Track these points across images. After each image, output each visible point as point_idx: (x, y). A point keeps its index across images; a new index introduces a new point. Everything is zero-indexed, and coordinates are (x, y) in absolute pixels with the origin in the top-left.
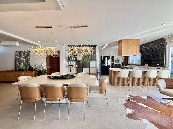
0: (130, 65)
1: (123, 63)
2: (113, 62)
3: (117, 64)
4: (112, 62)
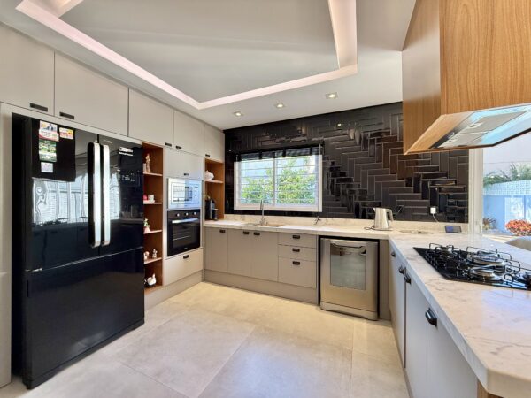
1: (207, 204)
3: (183, 214)
4: (151, 200)
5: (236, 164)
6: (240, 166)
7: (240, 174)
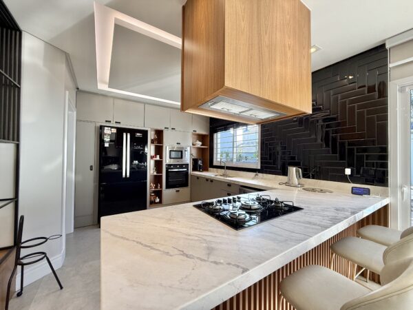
0: (222, 167)
1: (195, 161)
2: (161, 157)
3: (175, 166)
4: (158, 158)
5: (215, 135)
6: (217, 136)
7: (217, 141)
